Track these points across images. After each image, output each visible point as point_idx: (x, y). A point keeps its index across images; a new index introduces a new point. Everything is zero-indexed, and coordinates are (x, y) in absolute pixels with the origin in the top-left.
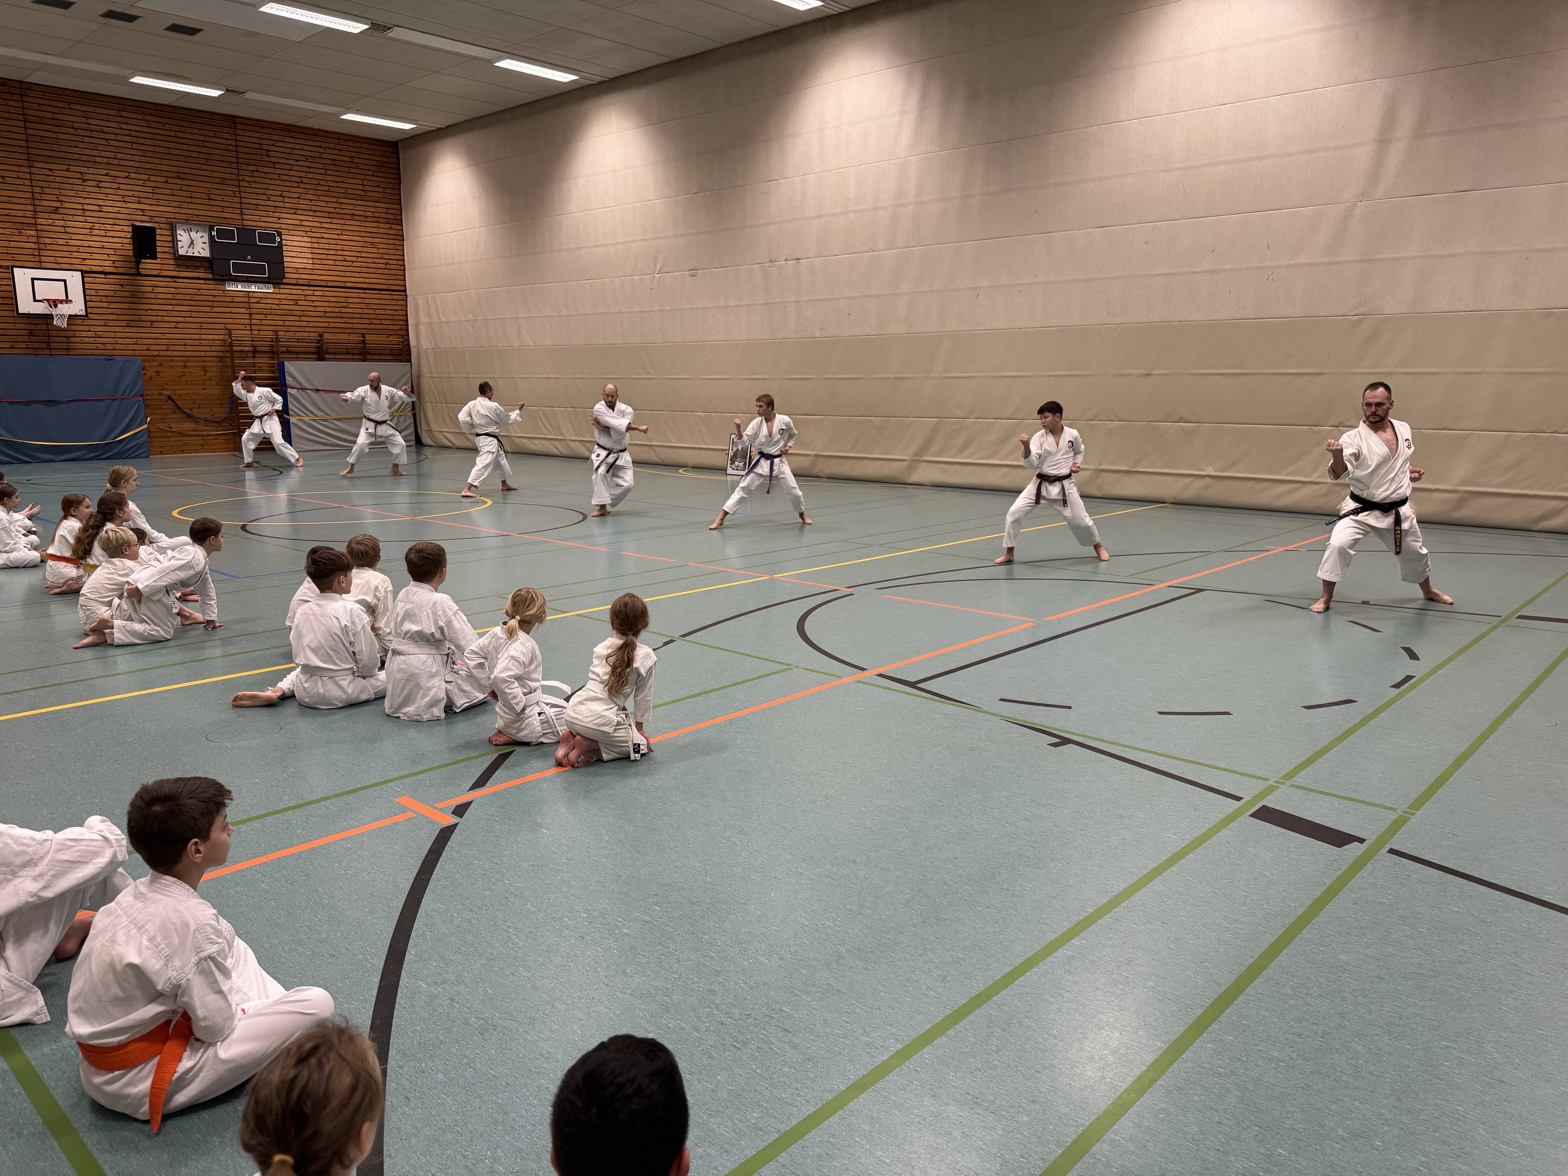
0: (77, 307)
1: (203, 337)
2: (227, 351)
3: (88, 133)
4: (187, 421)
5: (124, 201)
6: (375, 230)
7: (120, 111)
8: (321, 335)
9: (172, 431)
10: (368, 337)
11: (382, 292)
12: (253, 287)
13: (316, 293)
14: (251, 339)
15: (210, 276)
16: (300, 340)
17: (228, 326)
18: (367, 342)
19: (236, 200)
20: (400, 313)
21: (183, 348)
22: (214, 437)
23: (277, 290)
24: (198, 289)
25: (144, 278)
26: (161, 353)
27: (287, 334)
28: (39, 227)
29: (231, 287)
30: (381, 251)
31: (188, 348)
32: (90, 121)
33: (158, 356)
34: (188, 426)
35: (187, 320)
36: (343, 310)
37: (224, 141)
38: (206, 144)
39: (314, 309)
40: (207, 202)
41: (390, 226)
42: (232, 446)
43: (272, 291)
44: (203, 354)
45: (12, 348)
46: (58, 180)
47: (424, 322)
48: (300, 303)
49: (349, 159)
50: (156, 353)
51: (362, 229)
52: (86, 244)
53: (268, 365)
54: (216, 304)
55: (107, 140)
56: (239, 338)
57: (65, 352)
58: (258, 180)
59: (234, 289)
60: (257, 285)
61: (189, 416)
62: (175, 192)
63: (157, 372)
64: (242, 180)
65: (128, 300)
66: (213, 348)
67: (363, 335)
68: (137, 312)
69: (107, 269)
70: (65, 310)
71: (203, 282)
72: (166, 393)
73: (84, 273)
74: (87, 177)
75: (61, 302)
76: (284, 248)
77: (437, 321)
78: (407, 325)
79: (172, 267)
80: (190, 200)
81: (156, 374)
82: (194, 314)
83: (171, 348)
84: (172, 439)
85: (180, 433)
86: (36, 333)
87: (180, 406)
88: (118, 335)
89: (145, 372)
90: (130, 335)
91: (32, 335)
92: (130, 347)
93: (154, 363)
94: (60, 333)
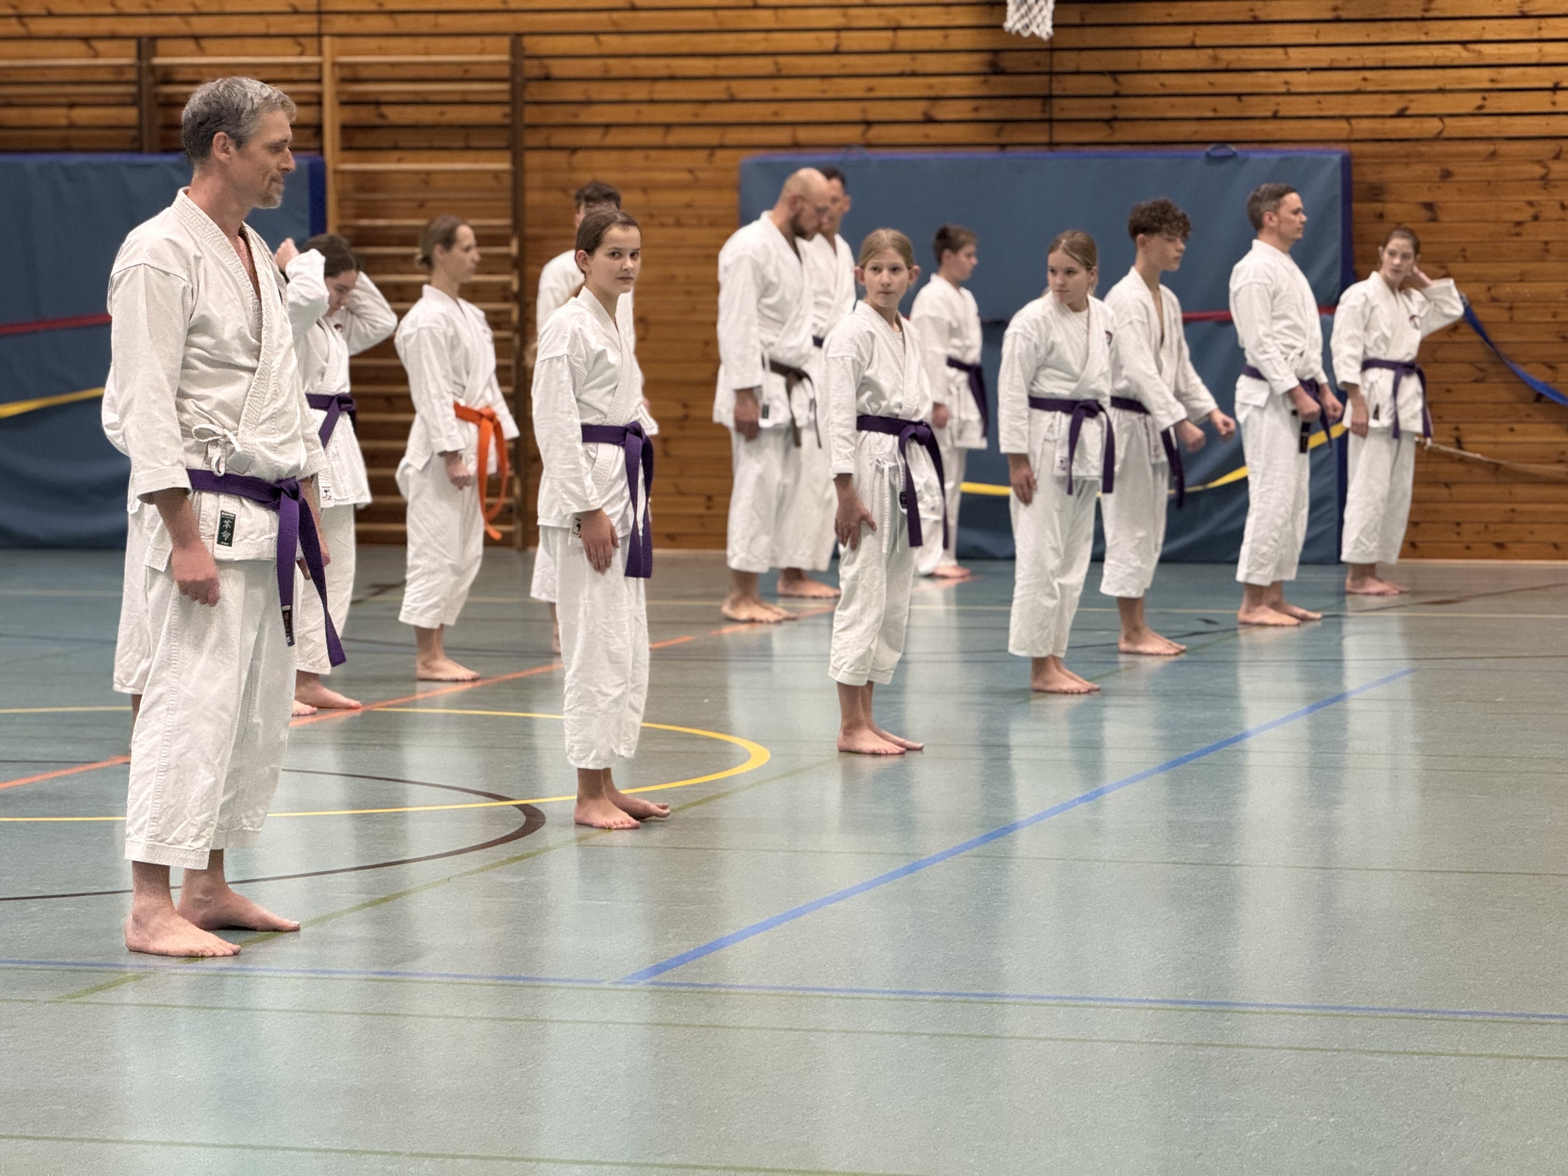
9: (1462, 460)
21: (1542, 101)
26: (1455, 127)
33: (1438, 138)
45: (929, 120)
50: (1434, 125)
61: (1539, 398)
63: (1429, 206)
81: (1424, 214)
83: (1495, 103)
85: (1496, 468)
86: (1008, 61)
87: (1504, 350)
88: (1297, 57)
89: (1377, 207)
90: (1340, 56)
91: (996, 70)
92: (1334, 106)
93: (1419, 169)
94: (1089, 61)
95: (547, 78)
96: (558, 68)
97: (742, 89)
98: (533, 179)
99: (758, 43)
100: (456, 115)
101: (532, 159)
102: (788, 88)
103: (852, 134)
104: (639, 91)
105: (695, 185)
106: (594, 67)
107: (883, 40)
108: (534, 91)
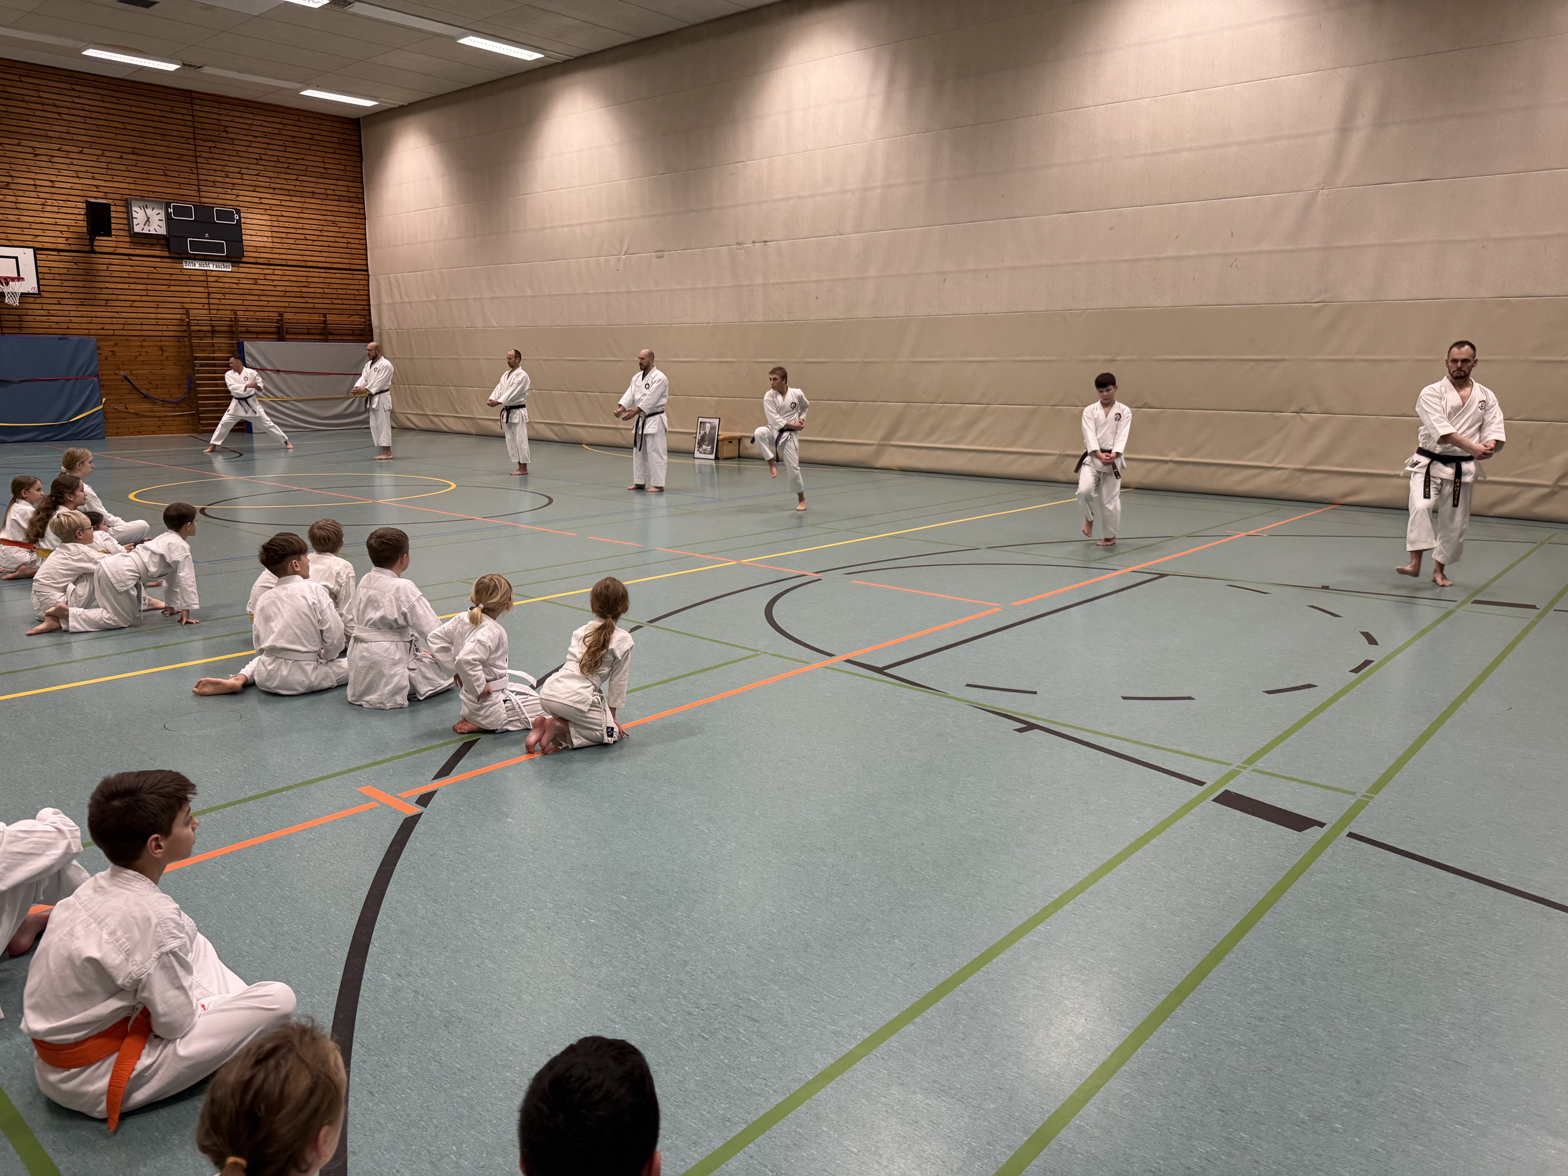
0: (29, 285)
1: (159, 316)
2: (185, 331)
3: (40, 107)
4: (143, 402)
5: (78, 177)
6: (336, 209)
7: (72, 84)
8: (281, 315)
9: (128, 412)
10: (329, 317)
11: (343, 272)
12: (211, 266)
13: (276, 272)
14: (209, 318)
15: (166, 254)
16: (260, 320)
17: (186, 306)
18: (328, 322)
19: (194, 176)
20: (362, 292)
21: (139, 327)
22: (172, 419)
23: (236, 269)
24: (155, 268)
25: (98, 256)
26: (117, 333)
27: (247, 313)
29: (188, 265)
30: (342, 230)
31: (144, 327)
32: (42, 94)
33: (113, 335)
34: (145, 406)
35: (143, 298)
36: (304, 290)
37: (180, 117)
38: (163, 119)
39: (273, 288)
40: (163, 178)
41: (350, 204)
42: (190, 427)
43: (230, 270)
44: (160, 333)
46: (8, 154)
47: (386, 302)
48: (260, 282)
49: (309, 136)
50: (112, 332)
51: (323, 207)
52: (38, 220)
53: (227, 345)
54: (172, 283)
55: (59, 114)
56: (198, 318)
57: (17, 331)
58: (216, 156)
59: (191, 267)
60: (215, 263)
61: (146, 397)
62: (130, 168)
63: (112, 352)
64: (199, 157)
65: (82, 278)
66: (171, 328)
67: (325, 315)
68: (92, 291)
69: (61, 247)
70: (17, 288)
71: (159, 260)
72: (122, 373)
73: (36, 250)
74: (38, 151)
75: (13, 279)
76: (243, 226)
77: (399, 301)
78: (369, 305)
79: (127, 245)
80: (145, 176)
81: (112, 354)
82: (150, 293)
83: (127, 327)
84: (128, 420)
85: (137, 414)
87: (135, 386)
88: (72, 313)
89: (100, 351)
90: (84, 314)
92: (84, 326)
93: (109, 343)
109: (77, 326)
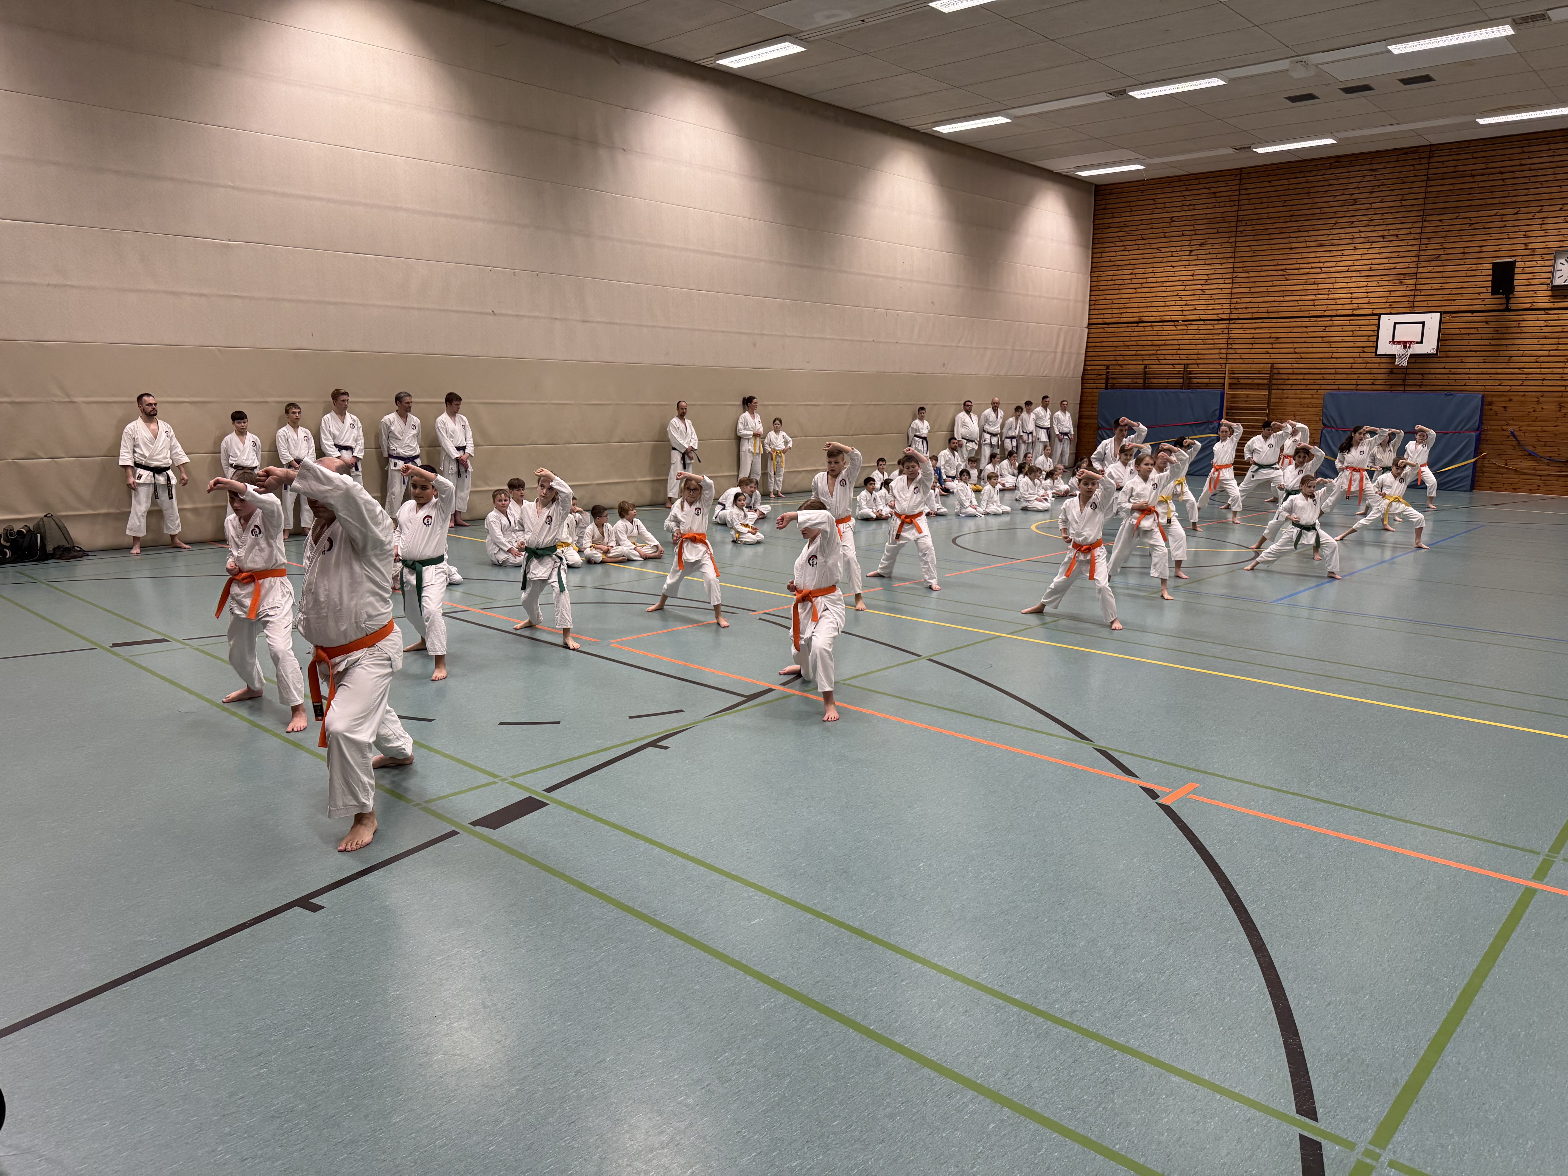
0: (1429, 346)
3: (1485, 178)
4: (1527, 459)
5: (1509, 238)
9: (1508, 468)
21: (1540, 383)
22: (1555, 478)
25: (1512, 313)
26: (1514, 388)
28: (1419, 276)
31: (1547, 383)
33: (1509, 391)
34: (1530, 463)
35: (1552, 353)
45: (1373, 384)
46: (1446, 228)
50: (1508, 388)
52: (1460, 285)
55: (1503, 180)
57: (1418, 388)
61: (1531, 454)
63: (1505, 407)
65: (1491, 336)
68: (1497, 348)
69: (1473, 308)
70: (1417, 349)
72: (1510, 429)
73: (1445, 313)
75: (1418, 343)
79: (1545, 299)
81: (1503, 409)
83: (1526, 383)
84: (1504, 476)
85: (1517, 471)
86: (1395, 371)
87: (1521, 443)
88: (1472, 371)
89: (1490, 407)
90: (1485, 371)
91: (1392, 373)
92: (1481, 383)
93: (1503, 399)
94: (1416, 371)
95: (1279, 374)
96: (1282, 371)
97: (1326, 376)
98: (1273, 396)
99: (1331, 366)
100: (1256, 381)
101: (1273, 391)
102: (1338, 376)
103: (1353, 387)
104: (1301, 377)
105: (1313, 398)
106: (1290, 371)
107: (1363, 365)
108: (1276, 376)
109: (1474, 383)
